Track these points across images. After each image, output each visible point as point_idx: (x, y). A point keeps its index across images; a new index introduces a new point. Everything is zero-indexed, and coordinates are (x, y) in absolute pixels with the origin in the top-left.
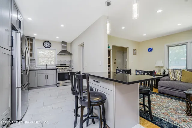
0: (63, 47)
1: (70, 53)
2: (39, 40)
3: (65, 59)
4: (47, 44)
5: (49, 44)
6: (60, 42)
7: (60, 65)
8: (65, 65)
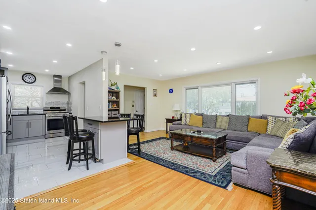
1: (67, 92)
3: (58, 100)
4: (29, 77)
5: (32, 78)
7: (51, 108)
8: (59, 108)
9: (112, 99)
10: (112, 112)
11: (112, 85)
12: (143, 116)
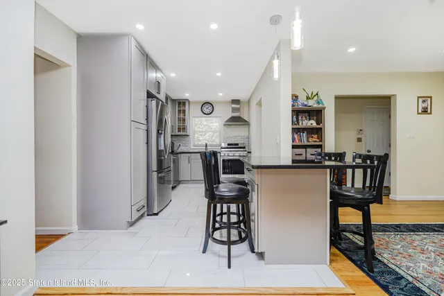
0: (234, 110)
1: (246, 121)
2: (196, 103)
3: (237, 134)
4: (208, 107)
5: (210, 108)
6: (229, 102)
7: (229, 145)
8: (237, 144)
9: (309, 124)
10: (309, 150)
11: (308, 98)
12: (384, 160)
